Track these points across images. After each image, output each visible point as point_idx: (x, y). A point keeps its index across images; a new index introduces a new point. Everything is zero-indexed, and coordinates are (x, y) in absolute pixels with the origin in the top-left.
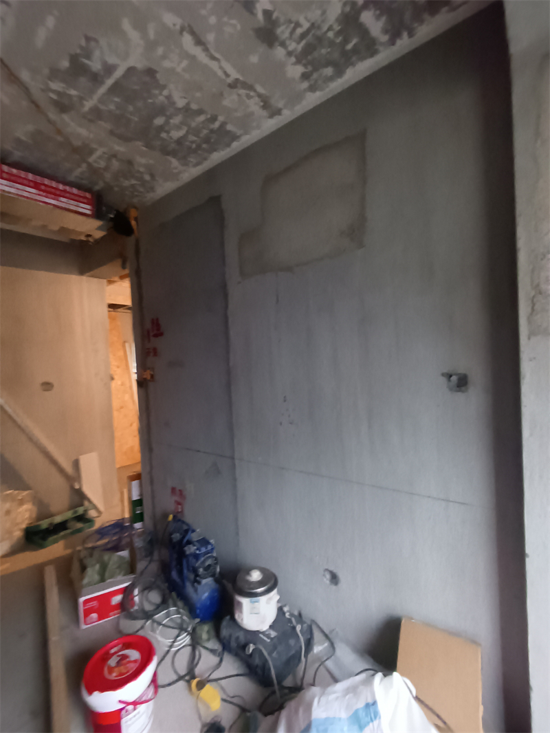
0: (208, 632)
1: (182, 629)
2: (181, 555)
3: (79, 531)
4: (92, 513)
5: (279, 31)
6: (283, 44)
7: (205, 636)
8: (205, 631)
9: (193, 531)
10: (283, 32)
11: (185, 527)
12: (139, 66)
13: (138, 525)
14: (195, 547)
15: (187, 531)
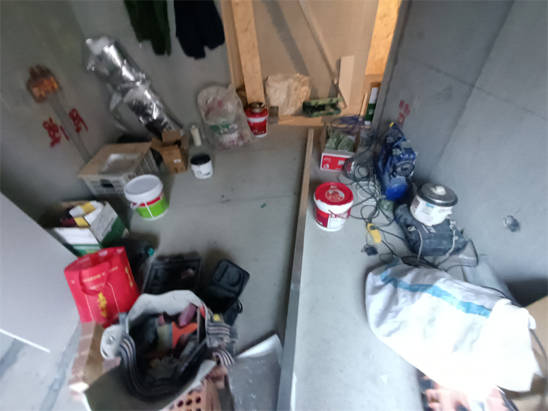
0: (388, 206)
1: (373, 196)
2: (389, 153)
3: (331, 114)
4: (341, 105)
7: (385, 207)
8: (387, 204)
9: (405, 140)
11: (400, 135)
13: (367, 123)
14: (401, 152)
15: (399, 139)
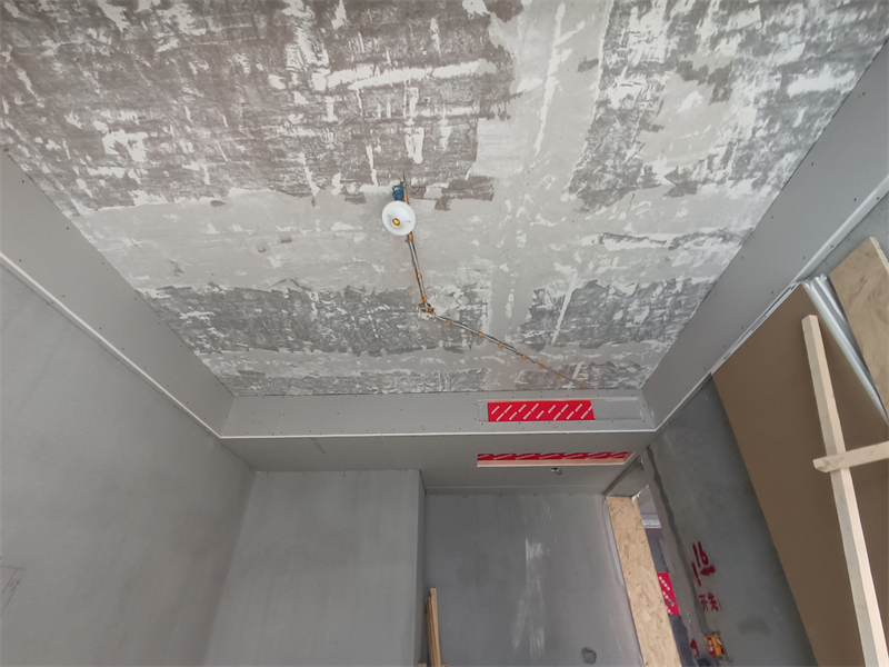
12: (580, 286)
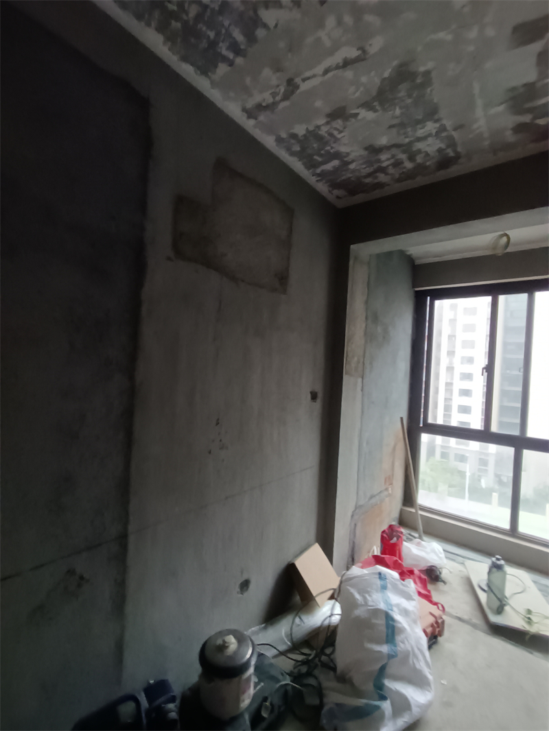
5: (340, 121)
6: (328, 123)
10: (338, 123)
